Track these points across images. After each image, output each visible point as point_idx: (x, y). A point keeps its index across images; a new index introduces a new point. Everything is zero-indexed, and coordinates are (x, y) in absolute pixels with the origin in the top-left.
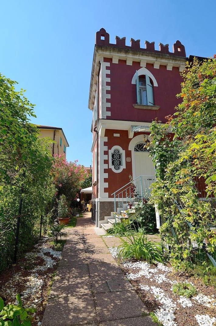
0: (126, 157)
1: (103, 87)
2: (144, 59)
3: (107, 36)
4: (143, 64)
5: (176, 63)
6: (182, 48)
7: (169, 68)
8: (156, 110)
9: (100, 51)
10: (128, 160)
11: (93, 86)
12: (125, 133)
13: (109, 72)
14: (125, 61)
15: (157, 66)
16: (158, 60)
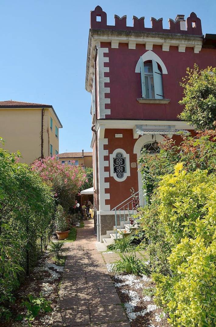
0: (131, 162)
1: (101, 80)
2: (150, 41)
3: (104, 16)
4: (149, 47)
5: (190, 44)
6: (198, 21)
7: (182, 49)
8: (165, 104)
9: (96, 36)
10: (134, 165)
11: (90, 68)
12: (129, 133)
13: (107, 60)
14: (127, 44)
15: (166, 48)
16: (168, 41)
